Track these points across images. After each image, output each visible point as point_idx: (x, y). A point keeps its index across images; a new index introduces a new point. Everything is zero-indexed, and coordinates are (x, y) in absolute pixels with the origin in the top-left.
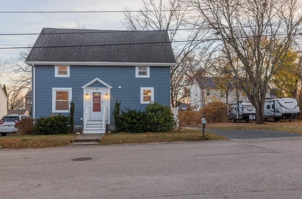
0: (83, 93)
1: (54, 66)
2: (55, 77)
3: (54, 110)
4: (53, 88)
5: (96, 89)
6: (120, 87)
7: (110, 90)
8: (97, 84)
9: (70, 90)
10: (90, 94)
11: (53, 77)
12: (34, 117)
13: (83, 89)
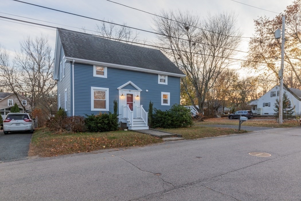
0: (118, 94)
1: (93, 65)
2: (94, 76)
3: (93, 109)
4: (91, 87)
5: (129, 91)
6: (147, 91)
7: (140, 92)
8: (130, 87)
9: (107, 90)
10: (125, 95)
11: (92, 76)
12: (73, 115)
13: (118, 90)
